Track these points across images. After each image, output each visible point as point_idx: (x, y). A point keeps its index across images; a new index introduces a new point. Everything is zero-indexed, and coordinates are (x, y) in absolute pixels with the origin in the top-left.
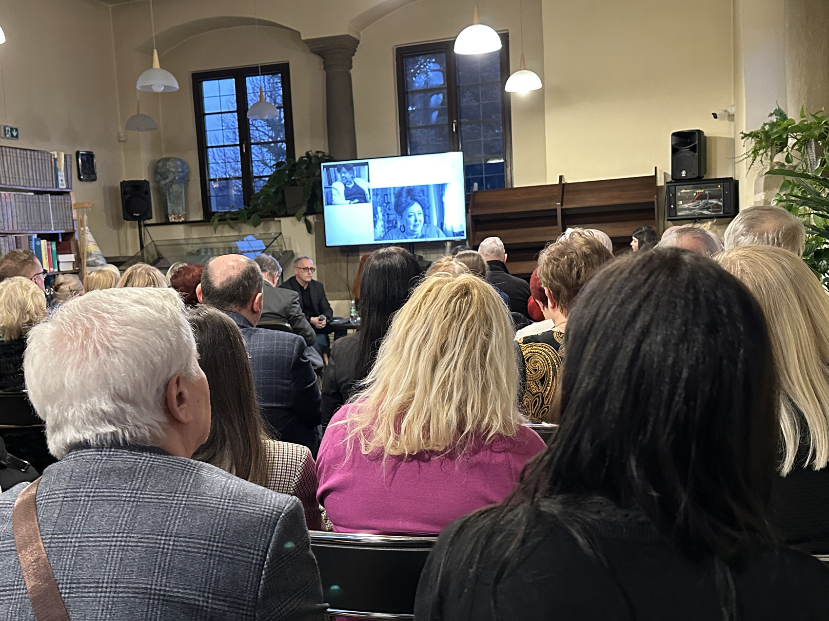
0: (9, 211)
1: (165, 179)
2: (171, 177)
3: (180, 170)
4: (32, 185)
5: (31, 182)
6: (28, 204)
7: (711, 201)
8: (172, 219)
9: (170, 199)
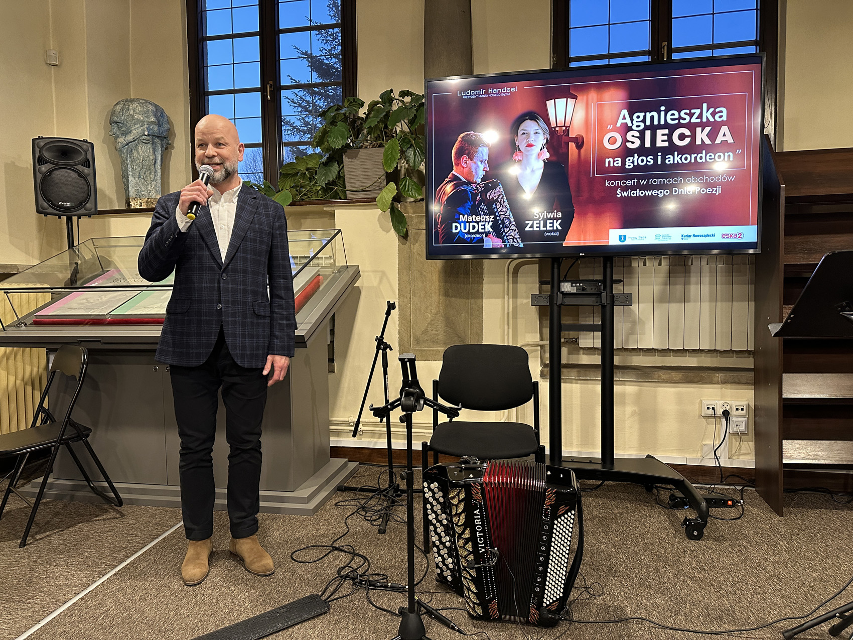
1: (125, 134)
2: (136, 131)
3: (153, 119)
8: (135, 205)
9: (133, 168)
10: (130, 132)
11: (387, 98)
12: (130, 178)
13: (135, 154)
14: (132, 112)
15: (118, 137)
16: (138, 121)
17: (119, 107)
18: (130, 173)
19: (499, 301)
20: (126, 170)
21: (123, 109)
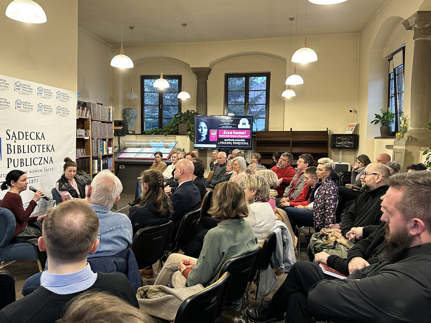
0: (95, 129)
1: (128, 116)
3: (135, 113)
4: (103, 119)
5: (102, 118)
6: (101, 127)
7: (349, 142)
8: (130, 133)
9: (129, 124)
10: (130, 116)
11: (188, 111)
12: (129, 126)
13: (130, 121)
14: (130, 112)
15: (126, 117)
16: (132, 114)
17: (127, 110)
18: (129, 125)
19: (210, 157)
20: (128, 124)
21: (128, 111)
